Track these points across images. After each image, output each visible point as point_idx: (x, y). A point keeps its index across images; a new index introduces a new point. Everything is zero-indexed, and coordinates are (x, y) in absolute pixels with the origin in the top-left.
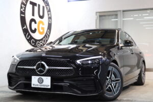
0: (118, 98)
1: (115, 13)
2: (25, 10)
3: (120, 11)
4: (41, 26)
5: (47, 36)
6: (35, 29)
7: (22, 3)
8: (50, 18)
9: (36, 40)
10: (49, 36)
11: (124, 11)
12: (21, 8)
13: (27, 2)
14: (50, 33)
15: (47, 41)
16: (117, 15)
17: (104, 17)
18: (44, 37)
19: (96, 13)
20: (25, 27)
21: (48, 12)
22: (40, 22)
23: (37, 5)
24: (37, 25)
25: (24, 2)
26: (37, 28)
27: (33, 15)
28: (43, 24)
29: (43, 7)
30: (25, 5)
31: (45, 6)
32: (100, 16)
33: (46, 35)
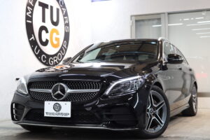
0: (163, 135)
1: (158, 17)
2: (32, 14)
3: (164, 13)
4: (55, 35)
5: (63, 50)
6: (47, 41)
7: (28, 5)
8: (67, 25)
9: (48, 56)
10: (66, 50)
11: (169, 14)
12: (27, 11)
13: (34, 3)
14: (67, 46)
15: (63, 56)
16: (159, 19)
17: (142, 23)
18: (59, 52)
19: (131, 16)
20: (33, 38)
21: (64, 16)
22: (54, 31)
23: (49, 7)
24: (49, 34)
25: (31, 3)
26: (49, 39)
27: (44, 21)
28: (58, 34)
29: (58, 10)
30: (33, 8)
31: (59, 8)
32: (137, 21)
33: (61, 49)
